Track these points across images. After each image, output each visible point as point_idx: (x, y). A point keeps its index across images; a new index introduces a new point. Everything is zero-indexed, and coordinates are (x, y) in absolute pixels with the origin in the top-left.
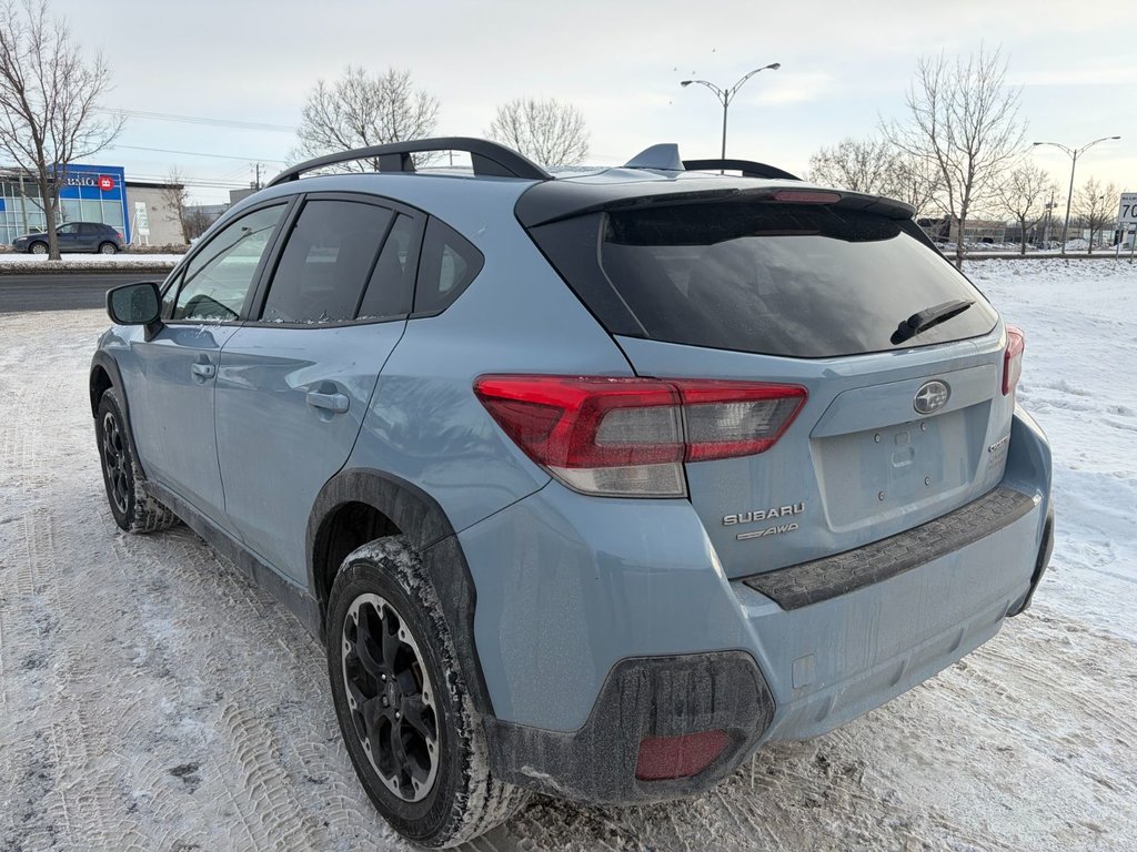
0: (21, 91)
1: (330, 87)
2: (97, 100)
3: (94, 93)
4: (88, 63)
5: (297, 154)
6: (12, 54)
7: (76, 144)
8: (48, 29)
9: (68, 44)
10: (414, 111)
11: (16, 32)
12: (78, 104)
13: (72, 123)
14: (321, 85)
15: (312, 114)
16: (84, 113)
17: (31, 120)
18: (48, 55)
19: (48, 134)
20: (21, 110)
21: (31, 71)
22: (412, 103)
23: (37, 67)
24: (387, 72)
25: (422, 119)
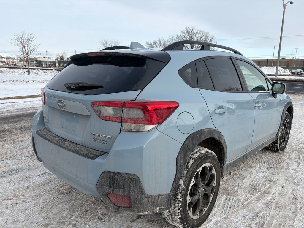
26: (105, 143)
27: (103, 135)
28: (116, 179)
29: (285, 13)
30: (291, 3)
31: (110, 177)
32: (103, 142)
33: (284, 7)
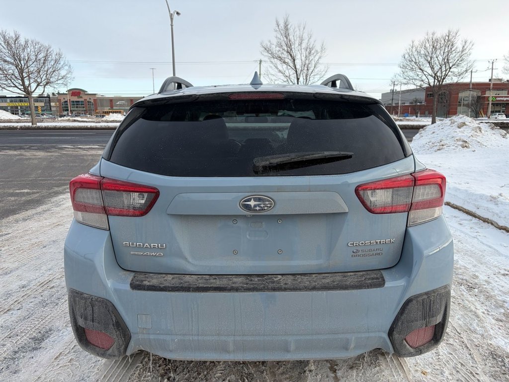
0: (294, 60)
1: (416, 43)
2: (321, 61)
3: (320, 58)
4: (318, 48)
5: (397, 75)
6: (293, 47)
7: (311, 79)
8: (305, 36)
9: (312, 40)
10: (460, 49)
11: (295, 38)
12: (313, 63)
13: (310, 71)
14: (413, 42)
15: (407, 56)
16: (315, 67)
17: (296, 71)
18: (304, 45)
19: (302, 76)
20: (293, 68)
21: (298, 52)
22: (458, 45)
23: (300, 51)
24: (448, 32)
25: (463, 53)
26: (379, 254)
27: (378, 241)
28: (432, 302)
29: (173, 27)
30: (178, 13)
31: (423, 302)
32: (375, 253)
33: (172, 19)
